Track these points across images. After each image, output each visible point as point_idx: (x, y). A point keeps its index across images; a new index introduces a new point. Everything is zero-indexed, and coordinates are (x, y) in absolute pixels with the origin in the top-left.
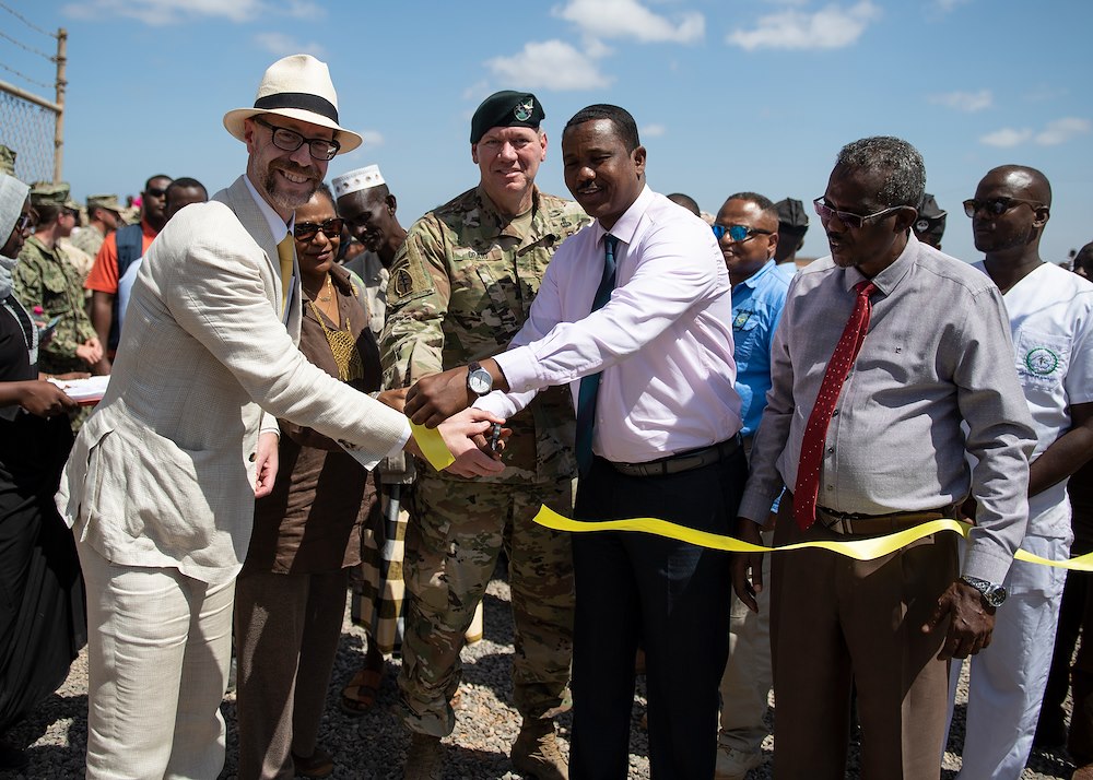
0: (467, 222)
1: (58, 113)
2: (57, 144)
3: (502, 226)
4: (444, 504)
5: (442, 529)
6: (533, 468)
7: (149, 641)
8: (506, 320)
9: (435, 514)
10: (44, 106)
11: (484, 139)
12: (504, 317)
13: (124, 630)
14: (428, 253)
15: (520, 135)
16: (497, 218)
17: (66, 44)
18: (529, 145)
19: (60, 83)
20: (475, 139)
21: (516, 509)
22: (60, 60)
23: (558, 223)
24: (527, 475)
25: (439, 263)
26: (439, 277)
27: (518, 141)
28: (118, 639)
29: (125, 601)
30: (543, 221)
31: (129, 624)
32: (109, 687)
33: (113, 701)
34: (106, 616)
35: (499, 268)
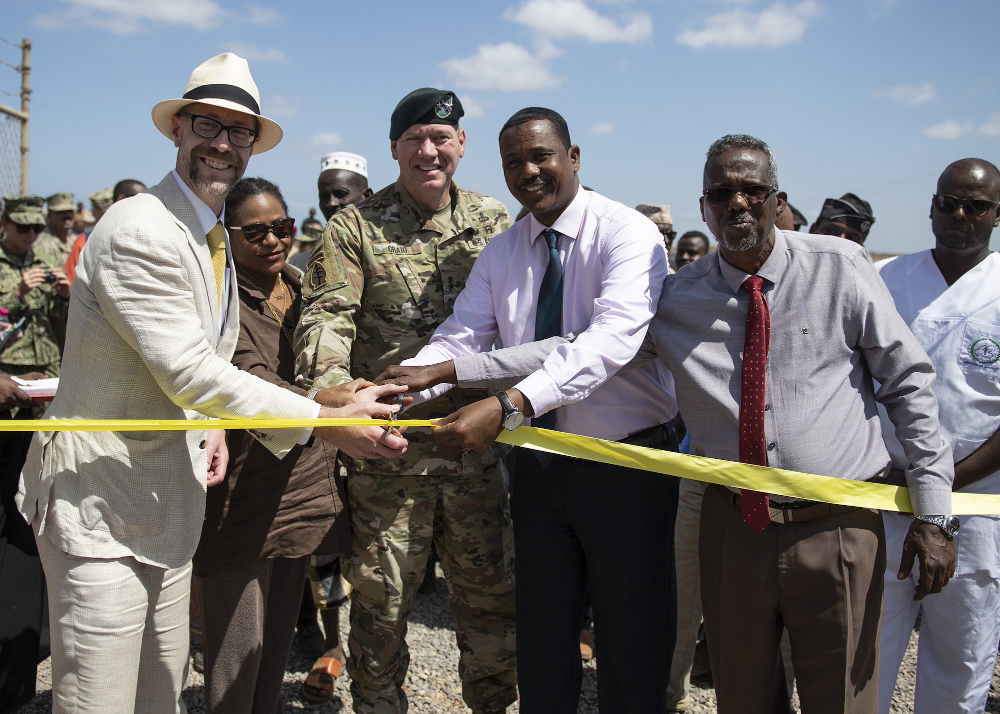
0: (387, 217)
1: (24, 121)
2: (23, 151)
3: (421, 221)
4: (373, 500)
5: (373, 525)
6: (458, 458)
7: (107, 630)
8: (427, 312)
9: (365, 510)
10: (10, 114)
11: (404, 136)
12: (424, 310)
13: (82, 620)
14: (343, 246)
15: (440, 132)
16: (416, 213)
17: (31, 54)
18: (449, 141)
19: (25, 92)
20: (395, 136)
21: (446, 500)
22: (25, 70)
23: (477, 217)
24: (451, 465)
25: (354, 256)
26: (353, 270)
27: (438, 138)
28: (77, 630)
29: (83, 592)
30: (463, 215)
31: (88, 614)
32: (71, 677)
33: (74, 690)
34: (66, 608)
35: (419, 262)
